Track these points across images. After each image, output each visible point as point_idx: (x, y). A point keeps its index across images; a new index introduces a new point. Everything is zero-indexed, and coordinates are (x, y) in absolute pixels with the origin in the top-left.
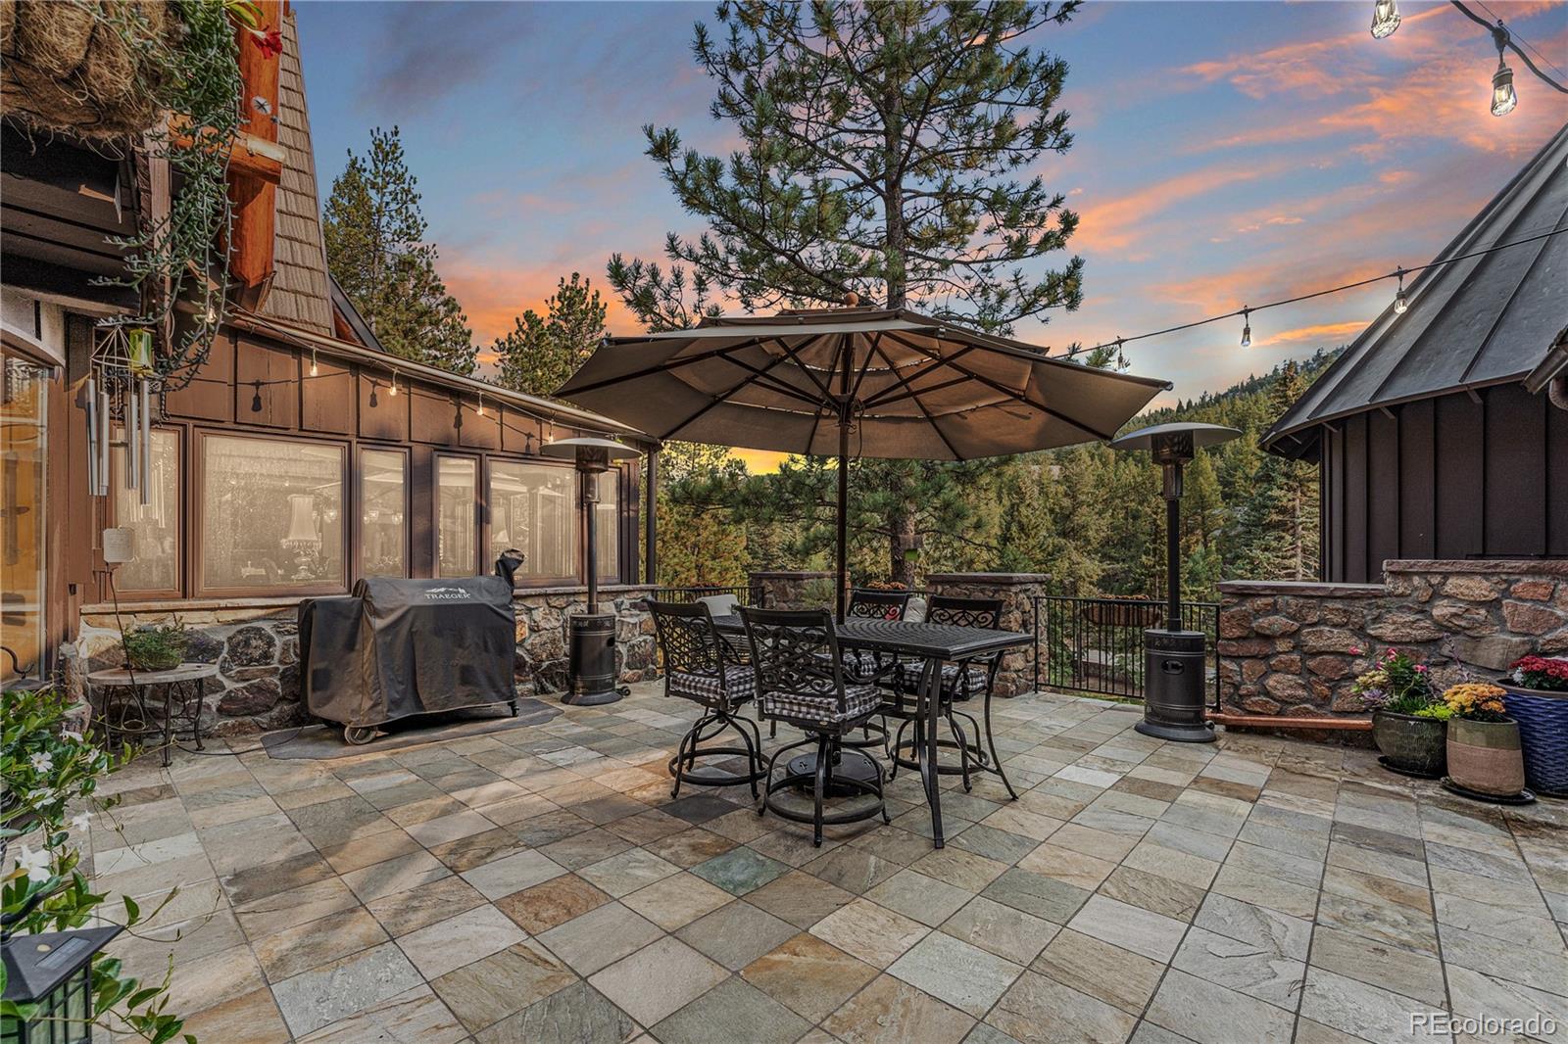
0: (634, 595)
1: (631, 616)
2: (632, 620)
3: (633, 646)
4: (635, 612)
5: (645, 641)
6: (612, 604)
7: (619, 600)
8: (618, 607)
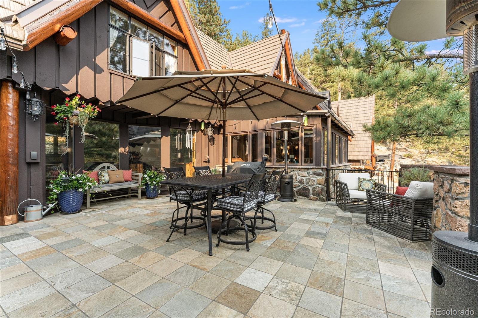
0: (314, 170)
1: (314, 177)
2: (314, 179)
3: (314, 188)
4: (314, 176)
5: (318, 187)
6: (306, 173)
7: (309, 171)
8: (308, 173)
